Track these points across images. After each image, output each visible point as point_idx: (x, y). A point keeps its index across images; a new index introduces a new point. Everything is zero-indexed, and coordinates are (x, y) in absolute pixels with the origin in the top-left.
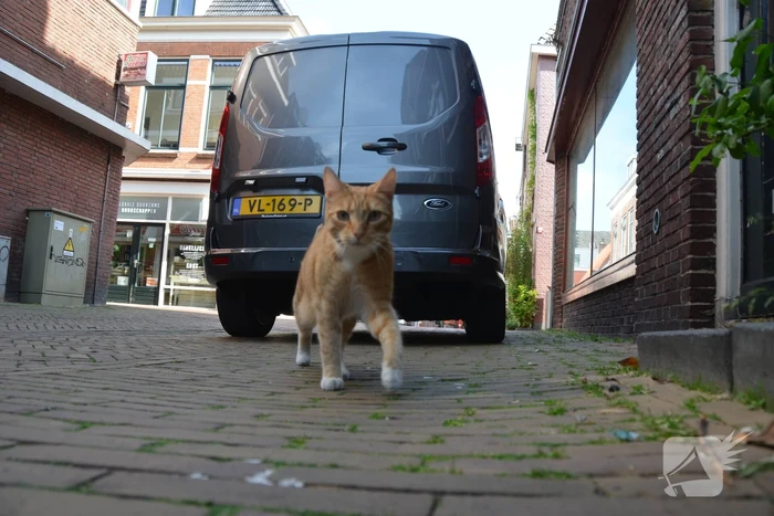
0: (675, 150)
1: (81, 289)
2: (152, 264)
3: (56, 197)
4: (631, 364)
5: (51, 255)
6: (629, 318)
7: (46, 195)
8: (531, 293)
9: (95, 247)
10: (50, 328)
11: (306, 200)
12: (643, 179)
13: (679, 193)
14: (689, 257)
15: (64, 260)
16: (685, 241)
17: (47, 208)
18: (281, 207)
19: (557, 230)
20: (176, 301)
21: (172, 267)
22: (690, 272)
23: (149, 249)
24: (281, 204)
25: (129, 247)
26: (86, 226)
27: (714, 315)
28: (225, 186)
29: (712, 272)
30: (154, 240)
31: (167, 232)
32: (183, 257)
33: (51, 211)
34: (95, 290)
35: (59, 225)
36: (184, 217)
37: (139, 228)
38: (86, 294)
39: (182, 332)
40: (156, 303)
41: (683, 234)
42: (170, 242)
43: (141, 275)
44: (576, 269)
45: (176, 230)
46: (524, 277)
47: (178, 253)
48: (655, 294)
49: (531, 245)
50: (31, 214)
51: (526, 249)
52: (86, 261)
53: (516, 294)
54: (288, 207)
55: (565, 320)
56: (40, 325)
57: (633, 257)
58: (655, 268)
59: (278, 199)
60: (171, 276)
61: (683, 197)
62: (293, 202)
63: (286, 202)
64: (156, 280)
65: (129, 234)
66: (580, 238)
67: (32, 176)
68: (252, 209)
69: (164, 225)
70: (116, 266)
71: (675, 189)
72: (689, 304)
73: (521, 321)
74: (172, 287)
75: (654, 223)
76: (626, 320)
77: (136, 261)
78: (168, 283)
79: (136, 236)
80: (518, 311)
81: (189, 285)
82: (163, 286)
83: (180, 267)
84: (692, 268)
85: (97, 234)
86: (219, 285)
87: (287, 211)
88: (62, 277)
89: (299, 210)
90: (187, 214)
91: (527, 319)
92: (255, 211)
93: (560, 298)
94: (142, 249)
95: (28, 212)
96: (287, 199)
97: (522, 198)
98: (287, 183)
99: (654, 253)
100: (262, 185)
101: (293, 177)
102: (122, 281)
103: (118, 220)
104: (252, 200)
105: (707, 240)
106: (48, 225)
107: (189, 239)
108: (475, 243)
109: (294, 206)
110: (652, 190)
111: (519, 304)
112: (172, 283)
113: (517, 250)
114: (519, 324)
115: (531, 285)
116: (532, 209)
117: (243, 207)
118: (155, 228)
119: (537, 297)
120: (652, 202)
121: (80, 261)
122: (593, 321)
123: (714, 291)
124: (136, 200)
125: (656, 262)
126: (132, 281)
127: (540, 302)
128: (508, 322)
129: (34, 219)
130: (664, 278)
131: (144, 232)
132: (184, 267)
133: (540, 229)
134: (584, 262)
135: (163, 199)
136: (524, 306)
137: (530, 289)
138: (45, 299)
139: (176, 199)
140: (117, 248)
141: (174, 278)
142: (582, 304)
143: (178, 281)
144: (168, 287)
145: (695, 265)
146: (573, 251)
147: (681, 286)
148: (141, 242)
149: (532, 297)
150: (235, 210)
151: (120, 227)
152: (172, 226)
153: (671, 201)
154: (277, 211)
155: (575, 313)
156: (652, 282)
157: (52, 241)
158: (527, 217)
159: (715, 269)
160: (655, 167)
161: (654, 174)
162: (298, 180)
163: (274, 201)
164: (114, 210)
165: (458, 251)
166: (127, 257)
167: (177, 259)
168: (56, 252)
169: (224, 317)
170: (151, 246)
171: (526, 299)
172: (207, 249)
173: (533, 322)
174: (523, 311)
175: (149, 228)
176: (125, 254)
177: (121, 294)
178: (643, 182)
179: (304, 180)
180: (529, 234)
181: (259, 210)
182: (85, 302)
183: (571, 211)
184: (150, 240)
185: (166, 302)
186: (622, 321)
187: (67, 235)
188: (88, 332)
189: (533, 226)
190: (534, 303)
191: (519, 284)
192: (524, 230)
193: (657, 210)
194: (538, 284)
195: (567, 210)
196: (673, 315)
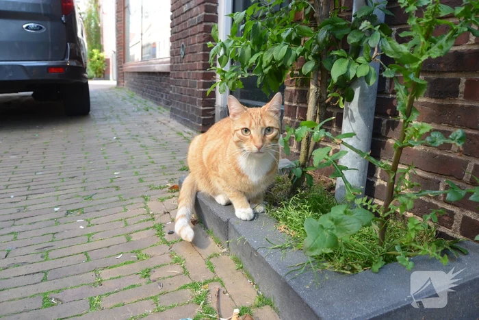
0: (194, 9)
4: (175, 188)
6: (166, 96)
8: (101, 55)
12: (175, 17)
13: (196, 39)
14: (202, 81)
16: (199, 70)
19: (117, 21)
22: (202, 90)
27: (214, 114)
29: (214, 90)
41: (198, 65)
46: (96, 42)
48: (182, 94)
49: (99, 21)
51: (96, 24)
53: (92, 55)
55: (126, 82)
57: (169, 59)
58: (182, 78)
61: (199, 42)
71: (194, 35)
72: (202, 108)
73: (96, 73)
75: (181, 49)
76: (164, 96)
80: (94, 67)
84: (203, 88)
91: (100, 72)
93: (121, 67)
99: (181, 69)
105: (211, 71)
108: (65, 56)
110: (180, 28)
111: (94, 62)
113: (89, 23)
114: (95, 76)
115: (101, 49)
119: (105, 57)
120: (180, 35)
122: (145, 89)
123: (215, 101)
125: (182, 75)
127: (107, 62)
128: (88, 74)
130: (186, 86)
133: (105, 12)
136: (98, 63)
137: (100, 52)
142: (137, 75)
145: (204, 86)
147: (197, 96)
149: (102, 58)
153: (191, 41)
155: (132, 80)
156: (180, 85)
159: (215, 88)
160: (182, 14)
161: (182, 19)
165: (54, 63)
171: (98, 59)
173: (104, 74)
174: (97, 68)
178: (175, 20)
180: (97, 13)
183: (127, 10)
186: (162, 96)
189: (99, 7)
190: (104, 62)
191: (93, 48)
192: (94, 9)
193: (183, 43)
194: (105, 48)
195: (124, 8)
196: (193, 110)
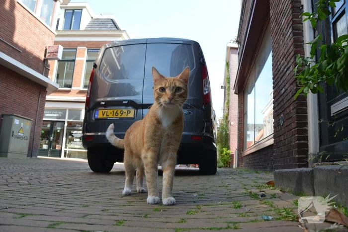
0: (289, 89)
1: (26, 151)
2: (59, 139)
3: (16, 109)
4: (271, 184)
5: (13, 135)
6: (271, 163)
7: (11, 108)
8: (228, 151)
9: (33, 131)
10: (11, 168)
11: (128, 111)
12: (276, 101)
13: (291, 107)
14: (297, 135)
15: (19, 137)
16: (294, 128)
17: (11, 114)
18: (117, 114)
19: (239, 124)
20: (70, 156)
21: (68, 140)
23: (57, 133)
24: (116, 113)
25: (49, 131)
26: (29, 122)
27: (308, 161)
28: (92, 105)
29: (307, 142)
30: (60, 128)
31: (66, 125)
32: (73, 136)
33: (13, 115)
34: (32, 151)
35: (17, 121)
36: (74, 118)
37: (53, 123)
38: (28, 152)
39: (71, 170)
40: (60, 156)
41: (294, 125)
42: (67, 129)
43: (53, 144)
44: (248, 140)
45: (70, 124)
46: (225, 144)
47: (71, 134)
48: (282, 152)
49: (228, 130)
50: (4, 117)
51: (226, 132)
52: (29, 137)
53: (222, 152)
54: (120, 114)
55: (243, 164)
56: (7, 167)
57: (272, 136)
58: (282, 140)
59: (115, 111)
60: (67, 145)
61: (293, 109)
62: (122, 112)
63: (119, 112)
64: (60, 146)
65: (49, 126)
66: (250, 127)
67: (5, 99)
68: (103, 115)
69: (64, 122)
70: (42, 140)
71: (290, 106)
72: (297, 156)
73: (224, 164)
74: (67, 149)
75: (281, 120)
76: (270, 163)
77: (51, 138)
78: (66, 148)
79: (52, 127)
80: (223, 160)
81: (75, 149)
82: (64, 149)
83: (71, 140)
84: (298, 141)
85: (34, 125)
86: (88, 149)
87: (119, 116)
88: (18, 144)
89: (124, 116)
90: (75, 117)
91: (227, 163)
92: (105, 116)
93: (241, 154)
94: (54, 132)
95: (3, 116)
96: (119, 111)
97: (224, 110)
98: (119, 104)
99: (281, 134)
100: (108, 104)
101: (122, 101)
102: (45, 147)
103: (44, 119)
104: (104, 111)
105: (304, 128)
106: (12, 121)
107: (76, 128)
108: (203, 130)
109: (122, 114)
110: (280, 106)
111: (223, 156)
112: (68, 148)
113: (222, 133)
114: (223, 166)
115: (228, 148)
116: (228, 114)
117: (100, 114)
118: (61, 123)
119: (231, 153)
120: (280, 111)
121: (26, 138)
122: (256, 164)
123: (308, 150)
124: (52, 110)
125: (282, 138)
126: (49, 147)
127: (232, 156)
128: (218, 165)
129: (5, 119)
130: (286, 145)
131: (55, 125)
132: (73, 140)
133: (232, 123)
134: (251, 138)
135: (64, 110)
136: (226, 157)
137: (228, 150)
138: (9, 155)
139: (70, 110)
140: (43, 132)
141: (68, 146)
142: (251, 156)
143: (71, 147)
144: (65, 149)
145: (299, 139)
146: (247, 133)
147: (293, 148)
148: (54, 129)
149: (229, 153)
150: (96, 116)
151: (44, 122)
152: (68, 122)
153: (288, 111)
154: (115, 116)
155: (248, 160)
156: (281, 147)
157: (14, 129)
158: (226, 118)
159: (308, 140)
160: (281, 96)
161: (281, 99)
162: (124, 102)
163: (113, 111)
164: (42, 115)
165: (195, 134)
166: (47, 136)
167: (70, 137)
168: (15, 134)
169: (91, 163)
170: (58, 131)
171: (226, 154)
172: (83, 133)
173: (229, 164)
174: (225, 160)
175: (58, 123)
176: (46, 134)
177: (44, 153)
178: (276, 103)
179: (127, 102)
180: (227, 125)
181: (107, 116)
182: (28, 156)
183: (245, 115)
184: (58, 128)
185: (65, 156)
186: (268, 164)
187: (20, 126)
188: (28, 170)
189: (229, 122)
190: (230, 156)
191: (223, 148)
192: (225, 124)
193: (282, 115)
194: (231, 148)
195: (244, 115)
196: (290, 161)
